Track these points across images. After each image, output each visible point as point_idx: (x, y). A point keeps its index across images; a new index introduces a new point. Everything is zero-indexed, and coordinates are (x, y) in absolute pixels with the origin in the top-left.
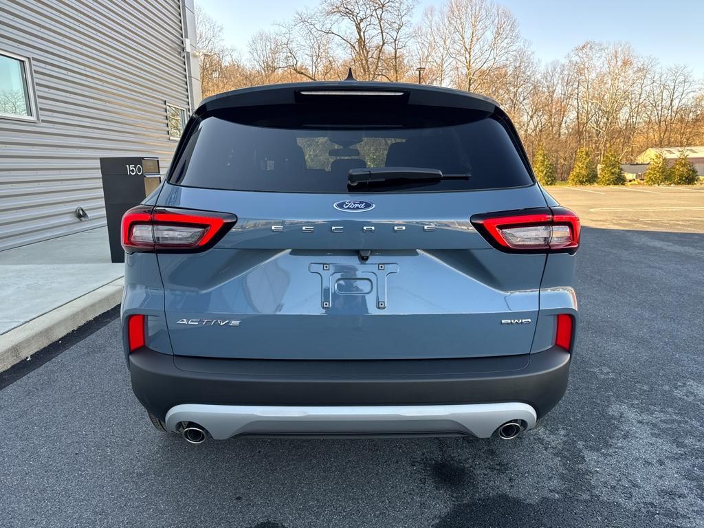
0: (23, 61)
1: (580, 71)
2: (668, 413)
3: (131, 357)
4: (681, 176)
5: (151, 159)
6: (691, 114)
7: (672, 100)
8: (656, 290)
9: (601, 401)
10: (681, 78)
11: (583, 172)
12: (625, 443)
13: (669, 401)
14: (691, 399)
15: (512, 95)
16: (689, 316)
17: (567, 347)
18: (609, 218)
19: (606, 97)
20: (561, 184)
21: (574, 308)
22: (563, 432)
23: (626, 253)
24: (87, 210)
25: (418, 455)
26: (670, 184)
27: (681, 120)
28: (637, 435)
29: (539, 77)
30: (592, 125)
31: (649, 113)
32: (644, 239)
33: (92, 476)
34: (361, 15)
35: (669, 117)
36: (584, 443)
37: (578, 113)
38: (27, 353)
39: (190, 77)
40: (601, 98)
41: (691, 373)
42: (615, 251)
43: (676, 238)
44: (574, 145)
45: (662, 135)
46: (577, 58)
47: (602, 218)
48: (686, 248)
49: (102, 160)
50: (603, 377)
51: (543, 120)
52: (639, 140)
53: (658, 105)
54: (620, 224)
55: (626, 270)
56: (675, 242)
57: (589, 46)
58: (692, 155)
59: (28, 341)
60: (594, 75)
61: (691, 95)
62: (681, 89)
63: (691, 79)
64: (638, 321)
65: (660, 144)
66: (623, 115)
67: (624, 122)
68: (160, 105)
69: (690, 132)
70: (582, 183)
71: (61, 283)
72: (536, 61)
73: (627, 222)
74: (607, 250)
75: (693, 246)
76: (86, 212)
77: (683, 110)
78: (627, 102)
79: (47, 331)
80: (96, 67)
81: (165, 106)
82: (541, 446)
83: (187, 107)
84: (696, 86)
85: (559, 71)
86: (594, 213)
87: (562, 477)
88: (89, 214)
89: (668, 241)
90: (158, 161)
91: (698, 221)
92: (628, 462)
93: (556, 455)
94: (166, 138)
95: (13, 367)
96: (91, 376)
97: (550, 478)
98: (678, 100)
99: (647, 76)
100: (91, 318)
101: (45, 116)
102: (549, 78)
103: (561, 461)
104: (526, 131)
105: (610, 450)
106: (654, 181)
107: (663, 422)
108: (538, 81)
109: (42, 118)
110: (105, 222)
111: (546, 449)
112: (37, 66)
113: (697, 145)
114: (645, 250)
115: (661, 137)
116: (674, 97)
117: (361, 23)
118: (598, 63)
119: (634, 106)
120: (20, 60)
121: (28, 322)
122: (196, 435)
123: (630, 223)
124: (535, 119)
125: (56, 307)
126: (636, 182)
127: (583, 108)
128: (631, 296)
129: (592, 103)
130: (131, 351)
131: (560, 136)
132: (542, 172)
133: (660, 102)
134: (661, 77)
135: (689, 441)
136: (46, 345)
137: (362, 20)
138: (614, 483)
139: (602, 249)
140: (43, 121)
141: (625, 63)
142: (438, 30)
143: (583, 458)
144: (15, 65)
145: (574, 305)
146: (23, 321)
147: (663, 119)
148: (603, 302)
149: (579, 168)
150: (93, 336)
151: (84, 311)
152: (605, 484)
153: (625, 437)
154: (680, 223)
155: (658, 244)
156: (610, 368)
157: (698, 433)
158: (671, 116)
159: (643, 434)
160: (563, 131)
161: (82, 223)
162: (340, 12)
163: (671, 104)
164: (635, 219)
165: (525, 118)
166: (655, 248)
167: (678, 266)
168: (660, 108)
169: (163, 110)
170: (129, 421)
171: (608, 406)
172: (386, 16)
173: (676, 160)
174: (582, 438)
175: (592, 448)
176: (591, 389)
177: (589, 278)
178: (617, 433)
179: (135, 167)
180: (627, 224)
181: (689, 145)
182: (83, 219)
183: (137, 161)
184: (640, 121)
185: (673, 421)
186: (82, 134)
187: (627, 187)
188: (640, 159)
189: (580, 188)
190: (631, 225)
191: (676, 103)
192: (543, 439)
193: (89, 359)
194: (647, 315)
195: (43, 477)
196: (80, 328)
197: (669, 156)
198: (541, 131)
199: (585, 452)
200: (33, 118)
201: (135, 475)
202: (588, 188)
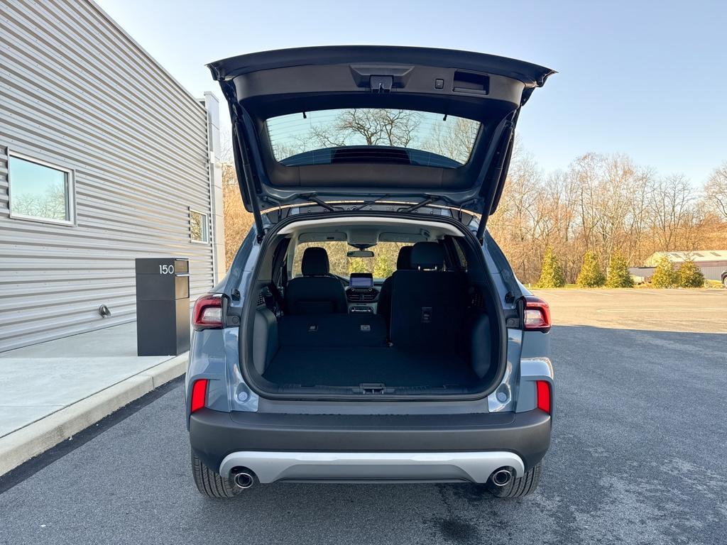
0: (67, 173)
1: (583, 180)
2: (653, 484)
3: (192, 417)
4: (688, 278)
5: (182, 260)
6: (694, 220)
7: (674, 207)
8: (653, 383)
9: (594, 474)
10: (680, 187)
11: (591, 275)
12: (613, 507)
13: (655, 474)
14: (676, 473)
15: (518, 202)
16: (682, 405)
17: (548, 410)
18: (614, 318)
19: (609, 203)
20: (569, 287)
21: (550, 376)
22: (558, 499)
23: (629, 350)
24: (110, 308)
25: (429, 515)
26: (678, 287)
27: (685, 225)
28: (624, 501)
29: (543, 184)
30: (597, 230)
31: (653, 219)
32: (647, 338)
33: (144, 531)
34: (372, 130)
35: (673, 223)
36: (576, 507)
37: (583, 218)
38: (69, 433)
39: (213, 185)
40: (605, 205)
41: (678, 452)
42: (617, 349)
43: (678, 337)
44: (581, 249)
45: (668, 240)
46: (579, 167)
47: (609, 318)
48: (687, 346)
49: (137, 260)
50: (597, 455)
51: (550, 226)
52: (645, 244)
53: (661, 212)
54: (626, 324)
55: (627, 366)
56: (676, 340)
57: (590, 157)
58: (697, 259)
59: (71, 422)
60: (596, 183)
61: (692, 202)
62: (681, 197)
63: (689, 187)
64: (634, 409)
65: (667, 248)
66: (628, 220)
67: (630, 227)
68: (182, 210)
69: (695, 237)
70: (590, 285)
71: (93, 373)
72: (539, 170)
73: (632, 322)
74: (610, 347)
75: (693, 344)
76: (109, 309)
77: (686, 217)
78: (631, 208)
79: (86, 415)
80: (127, 176)
81: (188, 212)
82: (538, 509)
83: (209, 212)
84: (696, 193)
85: (562, 179)
86: (601, 314)
87: (555, 532)
88: (112, 312)
89: (670, 340)
90: (188, 262)
91: (701, 321)
92: (614, 521)
93: (551, 516)
94: (187, 240)
95: (57, 445)
96: (130, 453)
97: (544, 533)
98: (679, 207)
99: (647, 184)
100: (123, 404)
101: (81, 220)
102: (553, 186)
103: (555, 520)
104: (533, 235)
105: (599, 513)
106: (661, 284)
107: (650, 491)
108: (543, 189)
109: (78, 222)
110: (135, 317)
111: (542, 511)
112: (79, 177)
113: (703, 250)
114: (646, 347)
115: (666, 241)
116: (676, 203)
117: (372, 137)
118: (600, 173)
119: (637, 212)
120: (65, 172)
121: (69, 406)
122: (245, 480)
123: (635, 323)
124: (541, 224)
125: (92, 393)
126: (645, 285)
127: (588, 213)
128: (629, 388)
129: (596, 209)
130: (193, 412)
131: (567, 240)
132: (550, 274)
133: (663, 208)
134: (660, 185)
135: (669, 506)
136: (85, 427)
137: (372, 134)
138: (600, 537)
139: (606, 347)
140: (79, 225)
141: (625, 173)
142: (446, 143)
143: (574, 518)
144: (60, 177)
145: (550, 374)
146: (65, 405)
147: (667, 224)
148: (602, 393)
149: (587, 271)
150: (127, 420)
151: (118, 397)
152: (592, 538)
153: (613, 502)
154: (684, 323)
155: (659, 342)
156: (604, 448)
157: (678, 500)
158: (674, 221)
159: (630, 501)
160: (570, 235)
161: (103, 321)
162: (352, 127)
163: (673, 210)
164: (640, 319)
165: (532, 223)
166: (657, 346)
167: (677, 362)
168: (663, 214)
169: (185, 215)
170: (170, 488)
171: (600, 478)
172: (395, 131)
173: (682, 263)
174: (574, 503)
175: (582, 511)
176: (586, 465)
177: (591, 372)
178: (606, 499)
179: (167, 267)
180: (633, 324)
181: (694, 249)
182: (106, 316)
183: (170, 262)
184: (645, 227)
185: (657, 491)
186: (112, 237)
187: (637, 289)
188: (648, 263)
189: (588, 290)
190: (636, 325)
191: (678, 208)
192: (540, 504)
193: (127, 439)
194: (642, 404)
195: (101, 531)
196: (114, 413)
197: (675, 260)
198: (548, 235)
199: (577, 514)
200: (71, 223)
201: (181, 529)
202: (596, 290)
